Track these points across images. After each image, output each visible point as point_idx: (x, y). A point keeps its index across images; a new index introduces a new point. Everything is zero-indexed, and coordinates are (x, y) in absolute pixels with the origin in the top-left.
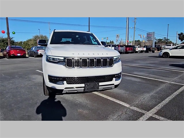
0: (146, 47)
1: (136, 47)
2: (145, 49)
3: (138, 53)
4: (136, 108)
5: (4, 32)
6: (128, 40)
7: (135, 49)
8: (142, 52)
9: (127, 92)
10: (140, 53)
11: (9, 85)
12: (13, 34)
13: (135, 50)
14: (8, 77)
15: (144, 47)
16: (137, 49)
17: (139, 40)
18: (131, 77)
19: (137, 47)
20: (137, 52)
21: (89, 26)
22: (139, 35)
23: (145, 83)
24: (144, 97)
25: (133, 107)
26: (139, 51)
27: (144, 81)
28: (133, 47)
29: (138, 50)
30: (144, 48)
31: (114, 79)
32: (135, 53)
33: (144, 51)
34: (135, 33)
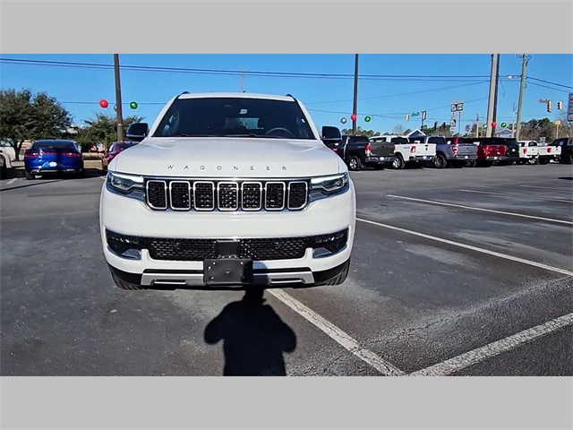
0: (561, 143)
1: (523, 145)
2: (556, 151)
3: (530, 164)
4: (375, 356)
5: (105, 105)
6: (494, 120)
7: (517, 149)
8: (544, 160)
9: (383, 299)
10: (536, 163)
11: (57, 251)
12: (132, 107)
13: (517, 153)
14: (70, 228)
15: (556, 143)
16: (525, 151)
17: (546, 121)
18: (435, 248)
19: (527, 144)
20: (525, 161)
21: (356, 76)
22: (541, 101)
23: (473, 272)
24: (430, 322)
25: (366, 351)
26: (534, 156)
27: (474, 266)
28: (511, 143)
29: (527, 153)
30: (553, 148)
31: (309, 251)
32: (518, 163)
33: (552, 157)
34: (523, 93)
